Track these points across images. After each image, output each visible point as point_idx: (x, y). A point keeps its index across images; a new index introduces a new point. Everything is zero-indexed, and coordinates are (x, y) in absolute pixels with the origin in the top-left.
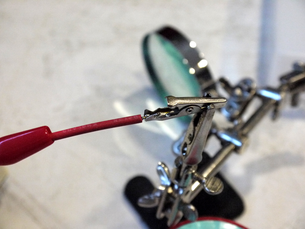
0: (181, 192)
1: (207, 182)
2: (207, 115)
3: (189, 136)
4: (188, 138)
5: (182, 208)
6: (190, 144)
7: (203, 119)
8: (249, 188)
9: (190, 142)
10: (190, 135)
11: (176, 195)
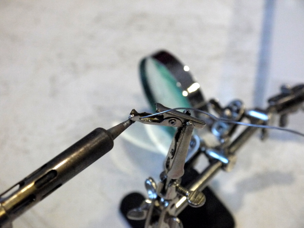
0: (167, 204)
1: (190, 195)
2: (186, 131)
3: (171, 151)
4: (171, 153)
5: (168, 220)
6: (172, 158)
7: (183, 134)
8: (240, 204)
9: (172, 156)
10: (173, 150)
11: (162, 208)
